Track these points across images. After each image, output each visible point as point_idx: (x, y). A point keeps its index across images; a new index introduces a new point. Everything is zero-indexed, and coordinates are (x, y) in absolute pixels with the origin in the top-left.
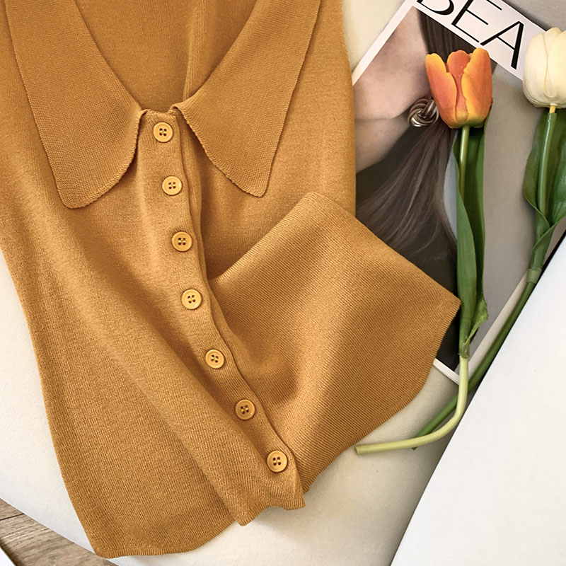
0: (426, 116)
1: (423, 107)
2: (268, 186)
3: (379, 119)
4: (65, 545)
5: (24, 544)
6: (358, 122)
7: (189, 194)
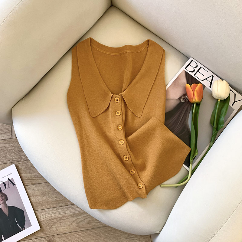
0: (185, 99)
1: (184, 97)
2: (142, 115)
3: (172, 99)
6: (167, 100)
7: (122, 115)
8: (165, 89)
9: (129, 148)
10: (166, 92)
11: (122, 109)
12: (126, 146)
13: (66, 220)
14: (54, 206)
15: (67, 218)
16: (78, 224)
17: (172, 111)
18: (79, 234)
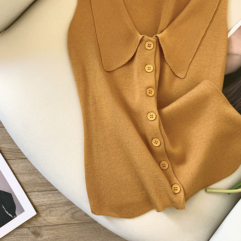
2: (186, 74)
3: (237, 55)
4: (56, 207)
5: (40, 203)
7: (156, 73)
8: (227, 36)
9: (162, 127)
10: (229, 41)
11: (156, 61)
12: (159, 124)
13: (58, 208)
14: (44, 189)
15: (59, 205)
16: (72, 215)
17: (234, 73)
18: (73, 228)
